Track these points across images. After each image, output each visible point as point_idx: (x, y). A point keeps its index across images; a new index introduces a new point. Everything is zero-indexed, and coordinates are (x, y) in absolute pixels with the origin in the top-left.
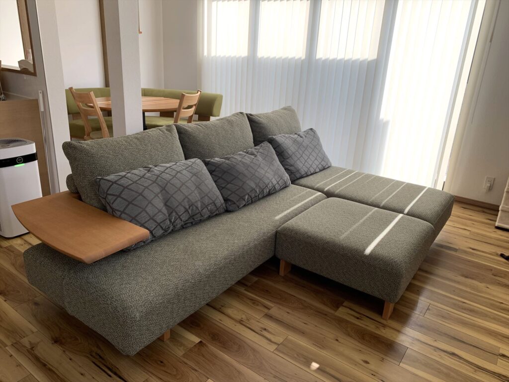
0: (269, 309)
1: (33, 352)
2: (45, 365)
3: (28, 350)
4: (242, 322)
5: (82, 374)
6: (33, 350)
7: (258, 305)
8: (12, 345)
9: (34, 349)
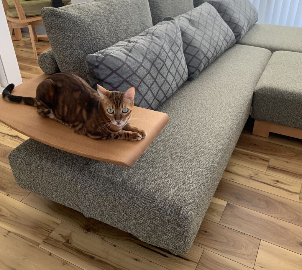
0: (268, 161)
1: (70, 245)
2: (92, 258)
3: (63, 244)
4: (252, 178)
5: (136, 260)
6: (70, 244)
7: (255, 159)
8: (44, 242)
9: (70, 242)
